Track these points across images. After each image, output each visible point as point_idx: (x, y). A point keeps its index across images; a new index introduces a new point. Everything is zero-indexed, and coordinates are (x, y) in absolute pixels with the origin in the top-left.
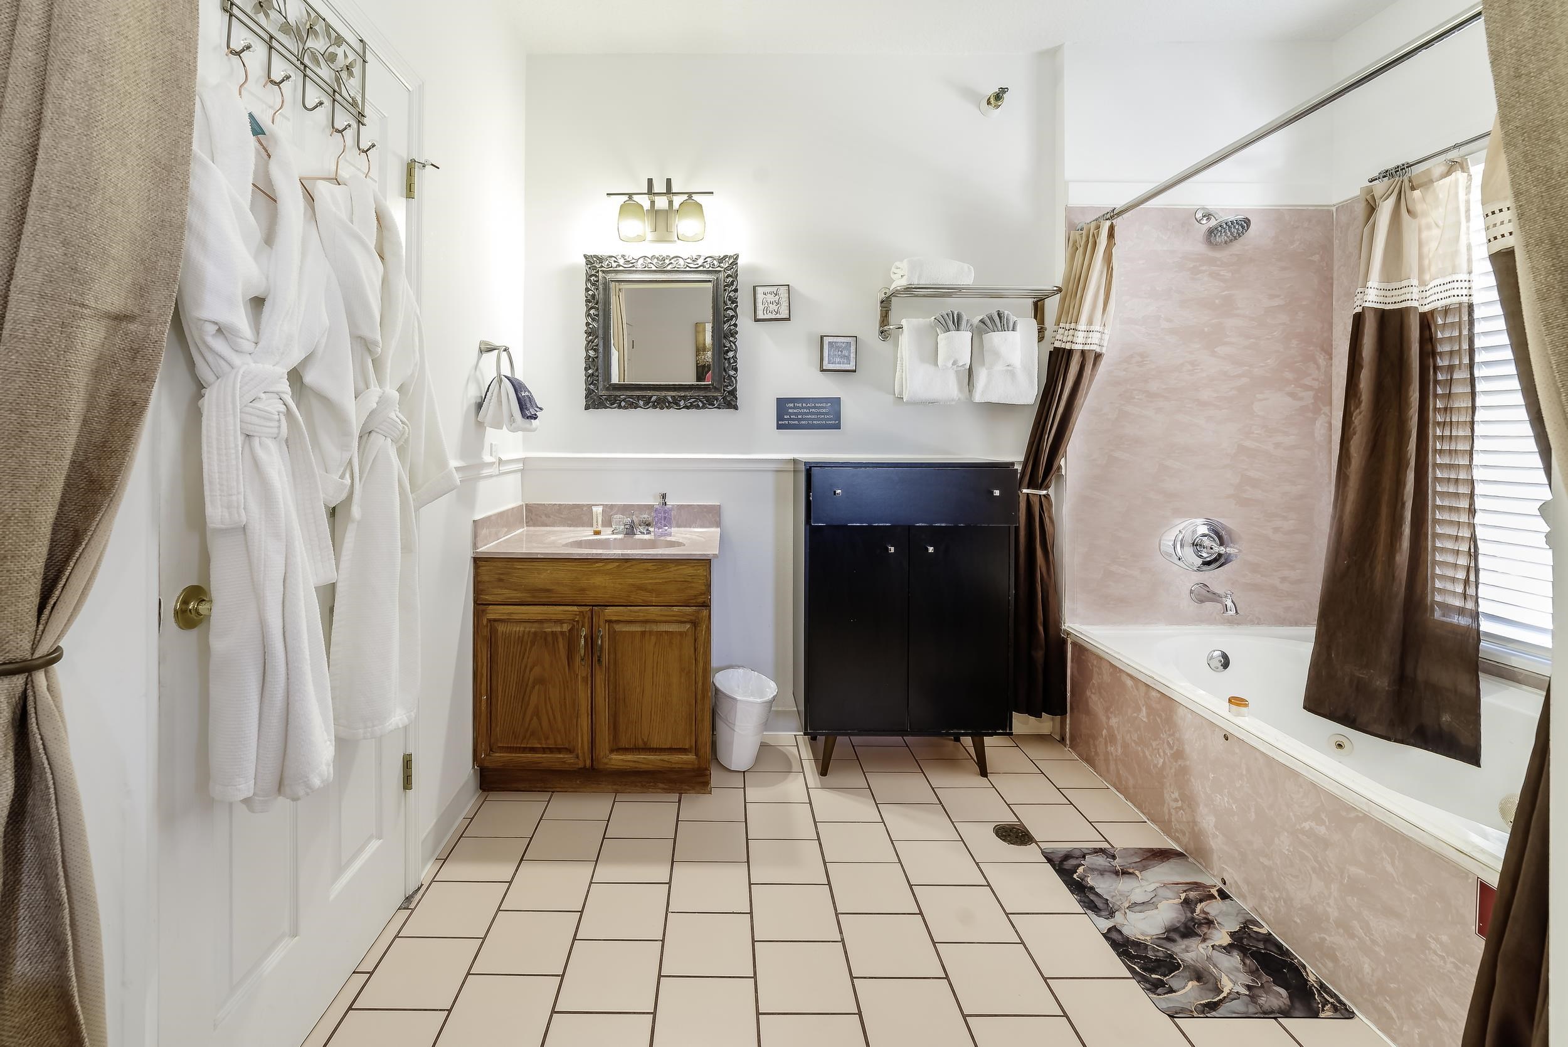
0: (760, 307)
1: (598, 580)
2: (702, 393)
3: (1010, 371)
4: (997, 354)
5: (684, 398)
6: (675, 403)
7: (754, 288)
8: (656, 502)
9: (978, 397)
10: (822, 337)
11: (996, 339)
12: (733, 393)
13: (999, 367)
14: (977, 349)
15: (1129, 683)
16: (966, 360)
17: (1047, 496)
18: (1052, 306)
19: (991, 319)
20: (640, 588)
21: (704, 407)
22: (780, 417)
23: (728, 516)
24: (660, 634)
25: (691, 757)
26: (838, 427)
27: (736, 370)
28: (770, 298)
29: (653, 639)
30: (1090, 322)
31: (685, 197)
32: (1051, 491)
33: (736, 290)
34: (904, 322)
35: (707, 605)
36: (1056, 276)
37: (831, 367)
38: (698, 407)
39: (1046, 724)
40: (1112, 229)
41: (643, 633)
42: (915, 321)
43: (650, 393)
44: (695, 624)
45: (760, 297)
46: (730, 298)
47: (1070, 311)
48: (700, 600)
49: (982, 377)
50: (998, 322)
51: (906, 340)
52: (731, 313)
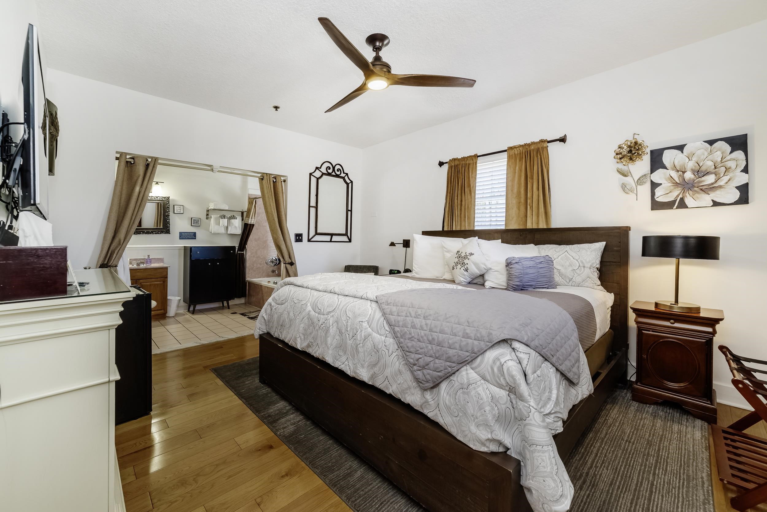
0: (175, 210)
1: (138, 274)
2: (160, 230)
3: (236, 227)
4: (233, 224)
5: (155, 231)
6: (152, 233)
7: (174, 205)
8: (146, 258)
9: (229, 233)
10: (192, 218)
11: (233, 221)
12: (169, 230)
13: (233, 227)
14: (229, 223)
15: (256, 285)
16: (226, 225)
17: (243, 253)
18: (245, 214)
19: (232, 216)
20: (150, 275)
21: (161, 233)
22: (180, 237)
23: (165, 260)
24: (155, 285)
25: (163, 311)
26: (195, 239)
27: (169, 224)
28: (178, 208)
29: (153, 286)
30: (252, 218)
31: (156, 183)
32: (244, 252)
33: (169, 205)
34: (212, 216)
35: (167, 277)
36: (245, 209)
37: (194, 225)
38: (159, 234)
39: (242, 300)
40: (256, 201)
41: (150, 285)
42: (215, 216)
43: (144, 230)
44: (164, 282)
45: (175, 208)
46: (167, 207)
47: (248, 216)
48: (165, 276)
49: (229, 228)
50: (233, 217)
51: (212, 221)
52: (168, 211)
